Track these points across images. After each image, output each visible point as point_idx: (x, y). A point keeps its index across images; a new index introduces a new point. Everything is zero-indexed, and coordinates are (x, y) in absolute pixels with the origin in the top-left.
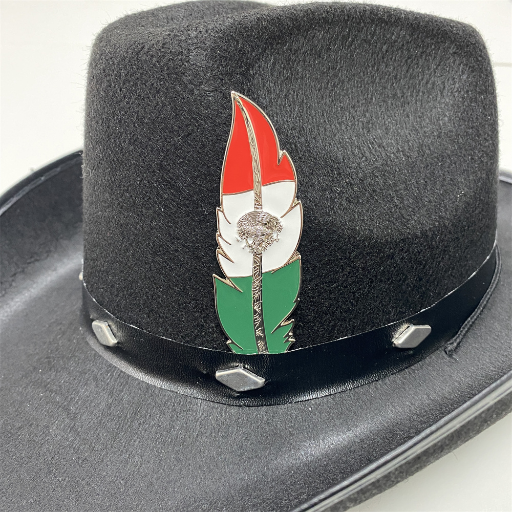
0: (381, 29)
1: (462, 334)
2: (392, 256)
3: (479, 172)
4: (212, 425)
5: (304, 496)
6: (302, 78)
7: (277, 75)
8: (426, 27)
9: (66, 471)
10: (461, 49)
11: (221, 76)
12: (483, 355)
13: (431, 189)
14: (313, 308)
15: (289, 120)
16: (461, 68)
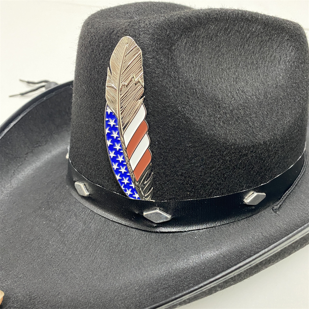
0: (247, 25)
1: (283, 200)
2: (246, 155)
3: (298, 109)
4: (141, 244)
5: (192, 285)
6: (201, 51)
7: (187, 50)
8: (272, 24)
9: (59, 264)
10: (292, 37)
11: (157, 50)
12: (294, 213)
13: (270, 118)
14: (201, 181)
15: (193, 75)
16: (291, 48)
